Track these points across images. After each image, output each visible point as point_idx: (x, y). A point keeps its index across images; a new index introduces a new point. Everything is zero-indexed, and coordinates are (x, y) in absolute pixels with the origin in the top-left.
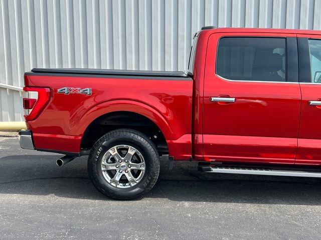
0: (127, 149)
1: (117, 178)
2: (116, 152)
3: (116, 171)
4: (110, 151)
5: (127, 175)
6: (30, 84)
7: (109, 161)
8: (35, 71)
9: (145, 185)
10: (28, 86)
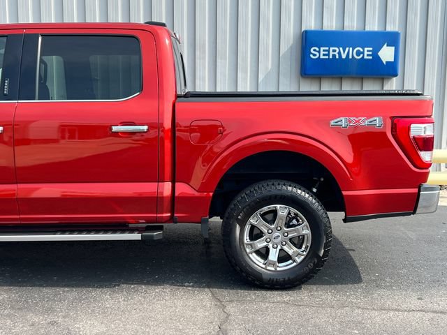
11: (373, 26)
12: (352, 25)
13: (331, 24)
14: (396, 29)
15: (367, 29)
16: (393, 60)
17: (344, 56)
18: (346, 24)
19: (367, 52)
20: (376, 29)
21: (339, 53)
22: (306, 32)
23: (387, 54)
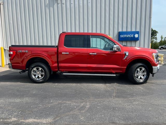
0: (39, 68)
1: (37, 77)
2: (36, 69)
3: (36, 75)
4: (34, 69)
5: (39, 76)
6: (11, 49)
7: (34, 72)
8: (12, 46)
9: (44, 79)
10: (11, 50)
11: (134, 30)
12: (129, 30)
13: (125, 30)
14: (139, 31)
15: (132, 31)
16: (138, 37)
17: (127, 37)
18: (128, 30)
19: (132, 36)
20: (134, 31)
21: (126, 36)
22: (119, 32)
23: (136, 36)
